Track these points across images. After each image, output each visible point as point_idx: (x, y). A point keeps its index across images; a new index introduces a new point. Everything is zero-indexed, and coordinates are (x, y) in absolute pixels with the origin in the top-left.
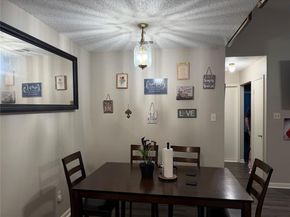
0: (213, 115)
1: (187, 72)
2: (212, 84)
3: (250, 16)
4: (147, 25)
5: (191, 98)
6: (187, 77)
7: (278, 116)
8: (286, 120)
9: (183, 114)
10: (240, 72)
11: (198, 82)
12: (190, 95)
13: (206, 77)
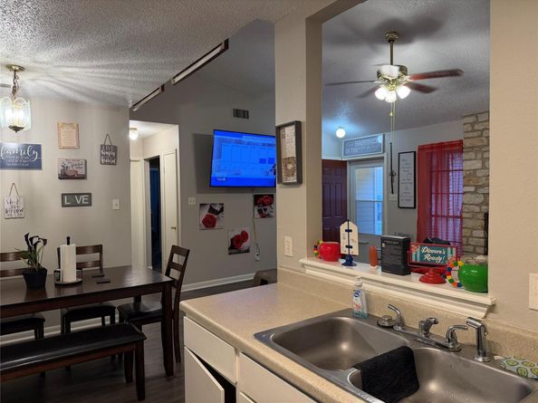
0: (116, 202)
1: (74, 138)
2: (112, 157)
3: (163, 87)
4: (22, 69)
5: (83, 177)
6: (75, 144)
7: (193, 201)
8: (201, 205)
9: (70, 200)
10: (144, 140)
11: (92, 153)
12: (81, 172)
13: (103, 147)
